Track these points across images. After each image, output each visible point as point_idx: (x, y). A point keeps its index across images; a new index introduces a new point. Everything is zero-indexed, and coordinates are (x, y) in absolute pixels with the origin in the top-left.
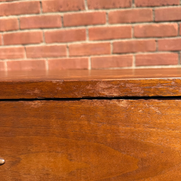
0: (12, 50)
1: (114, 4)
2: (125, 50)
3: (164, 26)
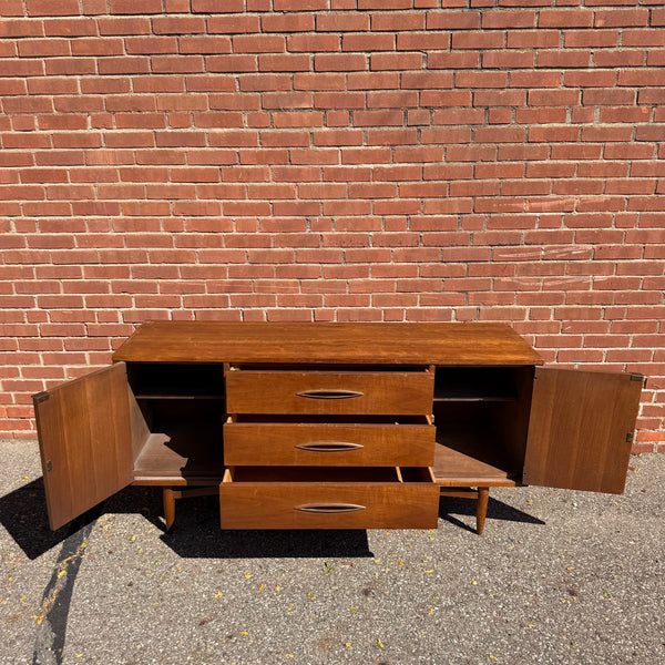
0: (286, 284)
1: (400, 243)
2: (409, 288)
3: (452, 267)
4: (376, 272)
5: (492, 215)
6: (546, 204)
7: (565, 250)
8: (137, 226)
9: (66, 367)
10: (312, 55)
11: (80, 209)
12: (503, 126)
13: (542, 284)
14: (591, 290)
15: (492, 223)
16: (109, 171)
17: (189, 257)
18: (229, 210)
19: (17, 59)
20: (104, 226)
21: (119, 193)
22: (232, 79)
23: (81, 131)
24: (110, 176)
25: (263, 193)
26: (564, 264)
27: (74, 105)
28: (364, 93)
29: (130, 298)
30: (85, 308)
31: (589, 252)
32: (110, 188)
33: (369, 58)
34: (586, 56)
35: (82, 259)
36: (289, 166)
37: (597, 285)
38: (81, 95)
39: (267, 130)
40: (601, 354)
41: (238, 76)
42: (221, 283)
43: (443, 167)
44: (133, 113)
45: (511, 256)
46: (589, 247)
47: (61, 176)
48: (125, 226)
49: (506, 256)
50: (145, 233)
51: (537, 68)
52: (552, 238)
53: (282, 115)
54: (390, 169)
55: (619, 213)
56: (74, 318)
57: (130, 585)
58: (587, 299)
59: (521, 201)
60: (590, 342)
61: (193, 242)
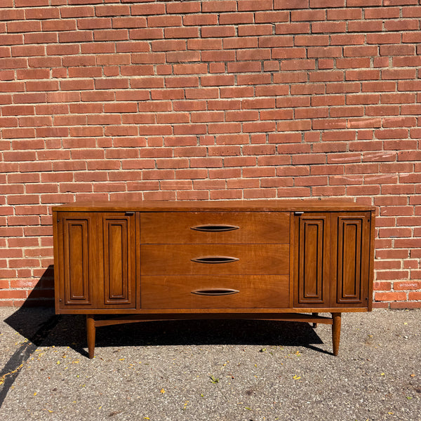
0: (182, 183)
1: (262, 152)
2: (270, 185)
3: (299, 168)
4: (246, 173)
5: (325, 131)
6: (361, 123)
7: (378, 155)
8: (80, 144)
9: (24, 249)
10: (200, 27)
11: (41, 133)
12: (329, 71)
13: (363, 180)
14: (398, 184)
15: (325, 137)
16: (62, 106)
17: (115, 166)
18: (144, 132)
19: (6, 34)
20: (57, 144)
21: (68, 121)
22: (147, 44)
23: (45, 80)
24: (63, 110)
25: (167, 119)
26: (377, 165)
27: (42, 63)
28: (235, 50)
29: (72, 196)
30: (40, 204)
31: (394, 155)
32: (62, 118)
33: (237, 28)
34: (380, 24)
35: (41, 168)
36: (185, 100)
37: (402, 180)
38: (46, 56)
39: (170, 77)
40: (409, 230)
41: (150, 41)
42: (137, 183)
43: (289, 99)
44: (81, 67)
45: (340, 159)
46: (394, 152)
47: (30, 111)
48: (71, 144)
49: (337, 160)
50: (85, 149)
51: (348, 32)
52: (368, 147)
53: (180, 66)
54: (253, 101)
55: (412, 128)
56: (32, 211)
57: (55, 390)
58: (396, 190)
59: (344, 121)
60: (401, 222)
61: (118, 155)
